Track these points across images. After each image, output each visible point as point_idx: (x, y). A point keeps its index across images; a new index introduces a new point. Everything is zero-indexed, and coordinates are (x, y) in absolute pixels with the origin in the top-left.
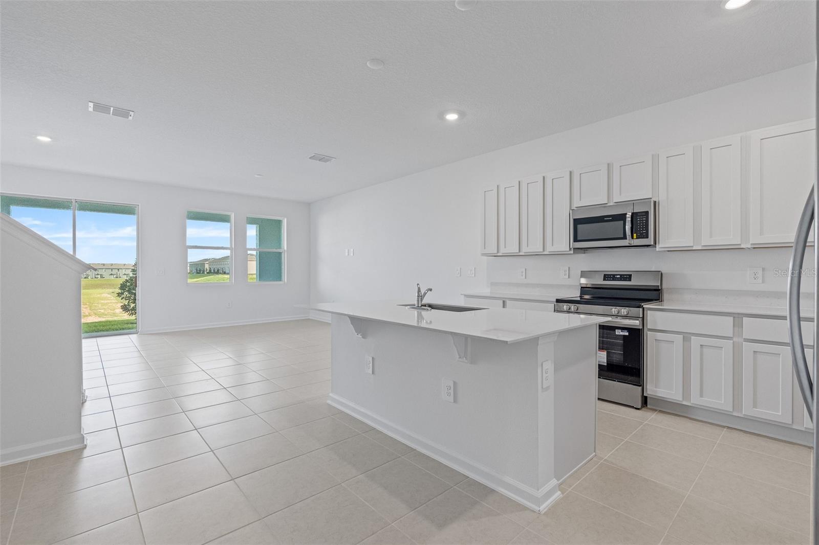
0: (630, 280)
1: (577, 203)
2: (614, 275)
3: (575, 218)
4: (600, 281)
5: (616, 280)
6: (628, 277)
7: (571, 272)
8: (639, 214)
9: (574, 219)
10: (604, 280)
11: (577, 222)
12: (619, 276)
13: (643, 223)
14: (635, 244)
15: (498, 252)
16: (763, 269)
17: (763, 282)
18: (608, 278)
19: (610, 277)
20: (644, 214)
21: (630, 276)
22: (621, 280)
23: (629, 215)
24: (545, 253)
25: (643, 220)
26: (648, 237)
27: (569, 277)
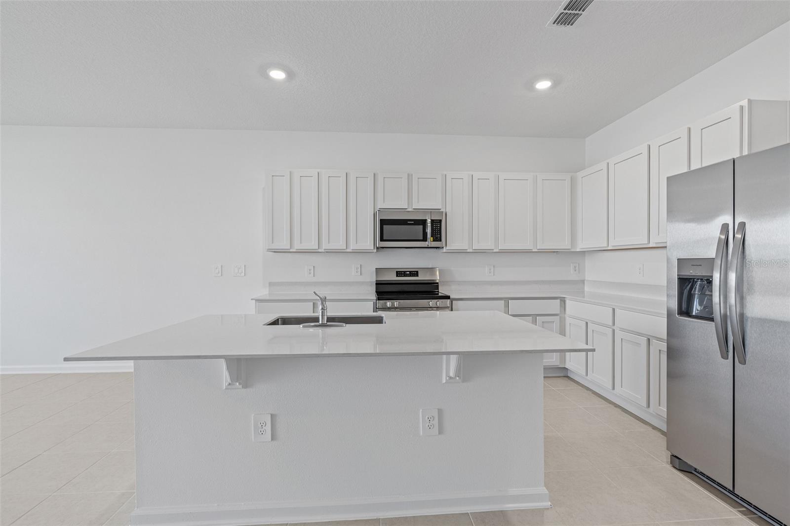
0: (418, 276)
1: (381, 205)
2: (405, 272)
3: (382, 218)
4: (393, 277)
5: (406, 276)
6: (416, 274)
7: (363, 269)
8: (435, 221)
9: (381, 220)
10: (397, 276)
11: (383, 222)
12: (408, 273)
13: (438, 229)
14: (432, 246)
15: (291, 247)
16: (494, 267)
17: (494, 275)
18: (400, 274)
19: (402, 274)
20: (438, 221)
21: (417, 272)
22: (410, 276)
23: (429, 221)
24: (348, 250)
25: (437, 227)
26: (441, 241)
27: (361, 274)
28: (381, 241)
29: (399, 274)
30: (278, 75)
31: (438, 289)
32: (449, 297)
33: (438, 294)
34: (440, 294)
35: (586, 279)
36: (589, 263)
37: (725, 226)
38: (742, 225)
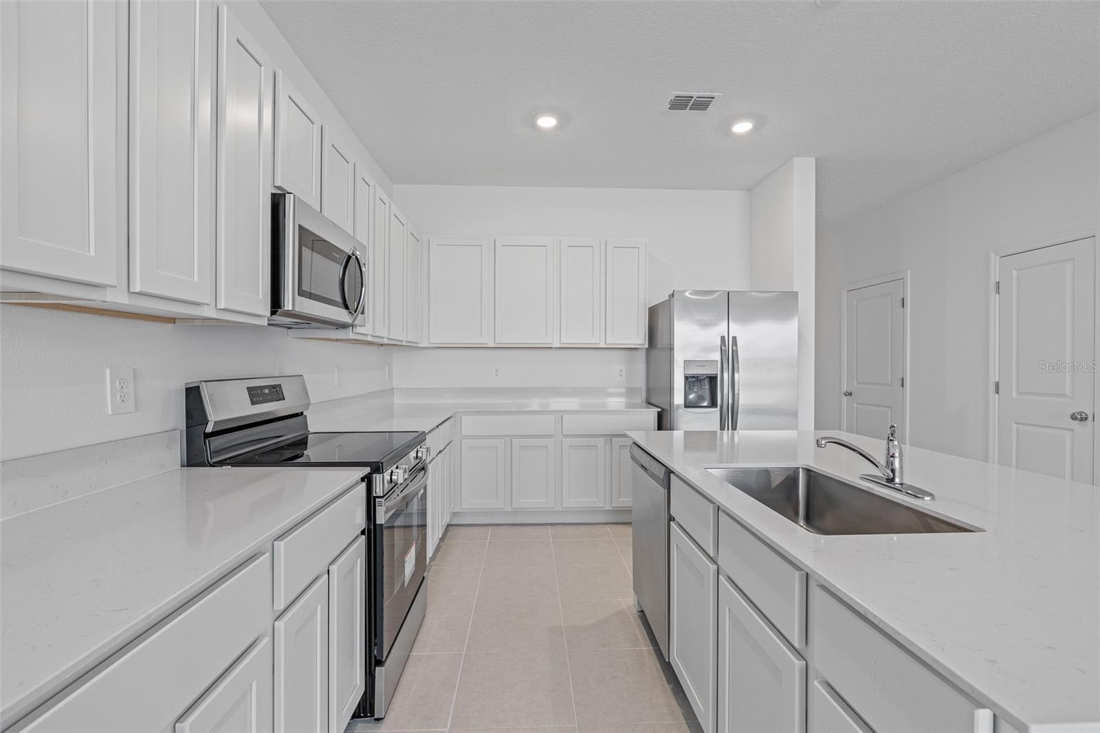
0: (284, 398)
2: (261, 389)
5: (267, 401)
6: (279, 391)
7: (140, 385)
12: (267, 391)
21: (280, 387)
22: (272, 399)
27: (135, 408)
28: (299, 292)
29: (256, 395)
37: (723, 338)
38: (734, 339)
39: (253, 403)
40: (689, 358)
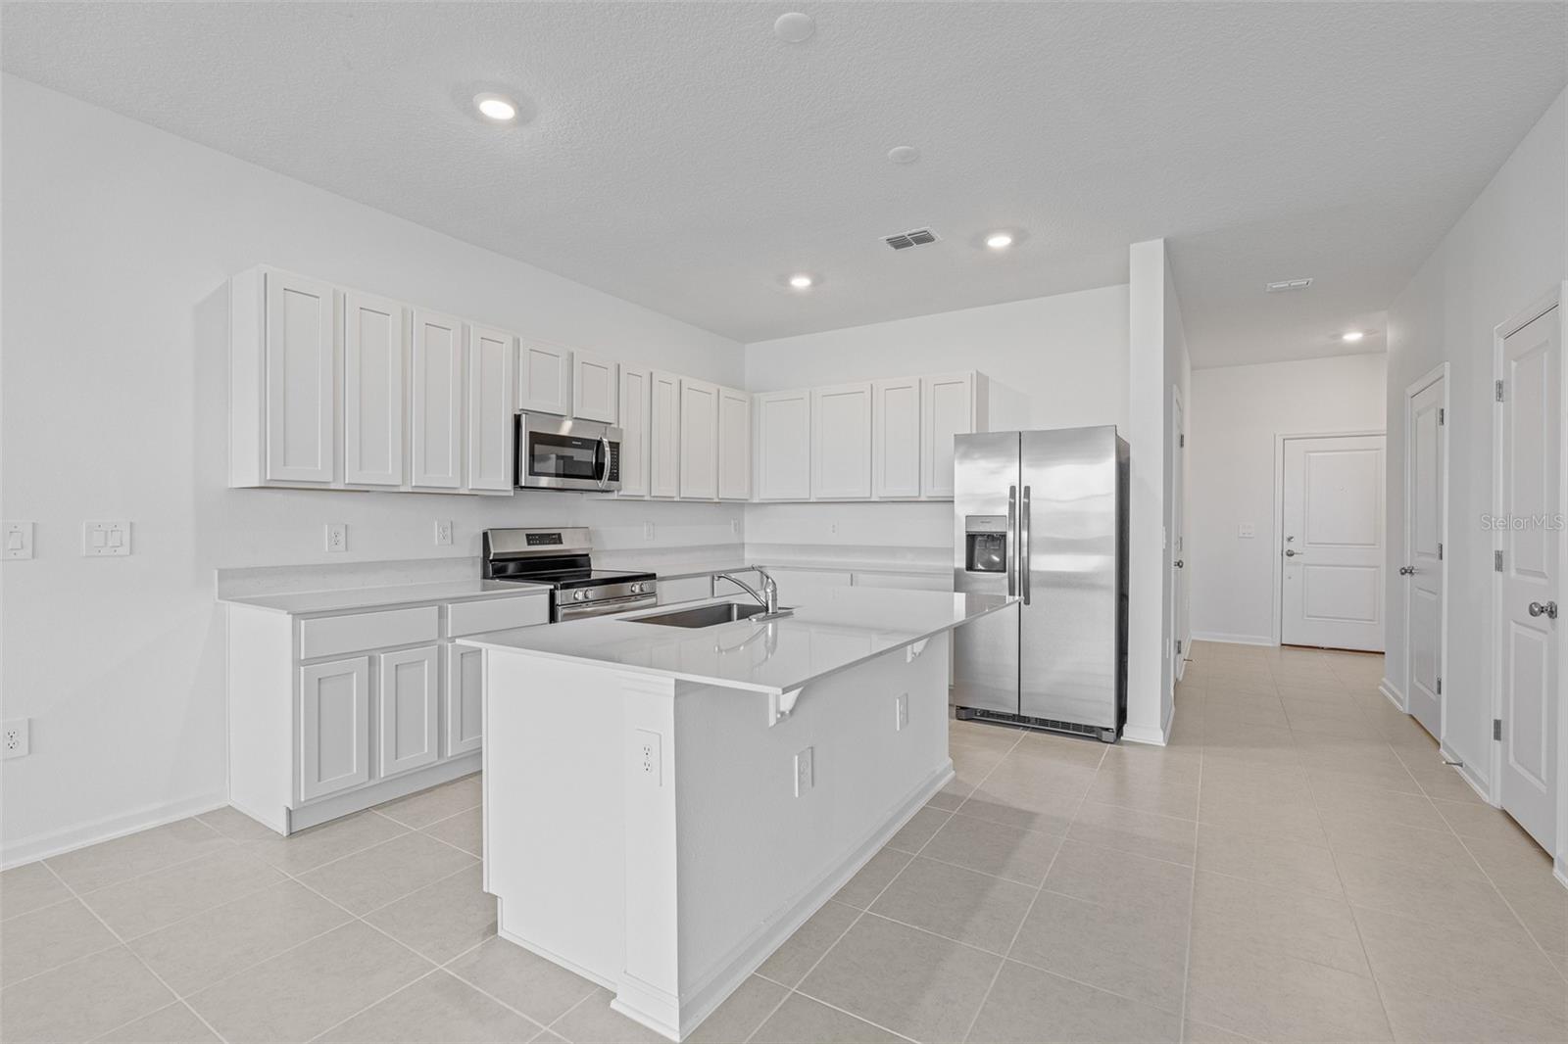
0: (560, 542)
1: (524, 402)
2: (542, 535)
3: (535, 430)
4: (520, 546)
5: (542, 544)
6: (557, 538)
7: (455, 531)
8: (611, 444)
9: (531, 432)
11: (534, 439)
12: (545, 537)
13: (615, 458)
16: (653, 523)
17: (654, 538)
19: (536, 539)
20: (615, 445)
21: (560, 535)
22: (549, 543)
23: (607, 443)
25: (616, 455)
26: (618, 480)
27: (452, 543)
28: (530, 474)
29: (532, 539)
30: (497, 109)
31: (590, 566)
32: (655, 575)
33: (589, 576)
34: (594, 576)
35: (746, 541)
36: (749, 518)
37: (1013, 489)
38: (1027, 489)
39: (529, 544)
40: (971, 513)
